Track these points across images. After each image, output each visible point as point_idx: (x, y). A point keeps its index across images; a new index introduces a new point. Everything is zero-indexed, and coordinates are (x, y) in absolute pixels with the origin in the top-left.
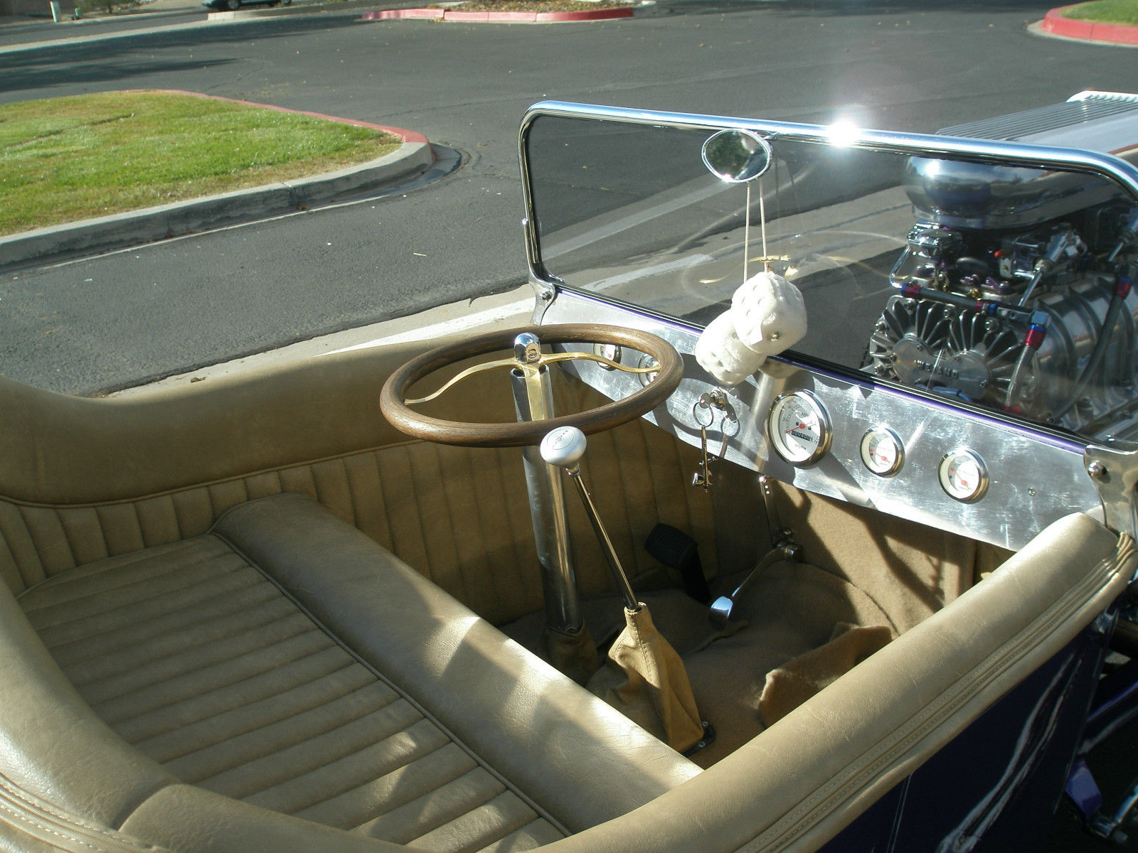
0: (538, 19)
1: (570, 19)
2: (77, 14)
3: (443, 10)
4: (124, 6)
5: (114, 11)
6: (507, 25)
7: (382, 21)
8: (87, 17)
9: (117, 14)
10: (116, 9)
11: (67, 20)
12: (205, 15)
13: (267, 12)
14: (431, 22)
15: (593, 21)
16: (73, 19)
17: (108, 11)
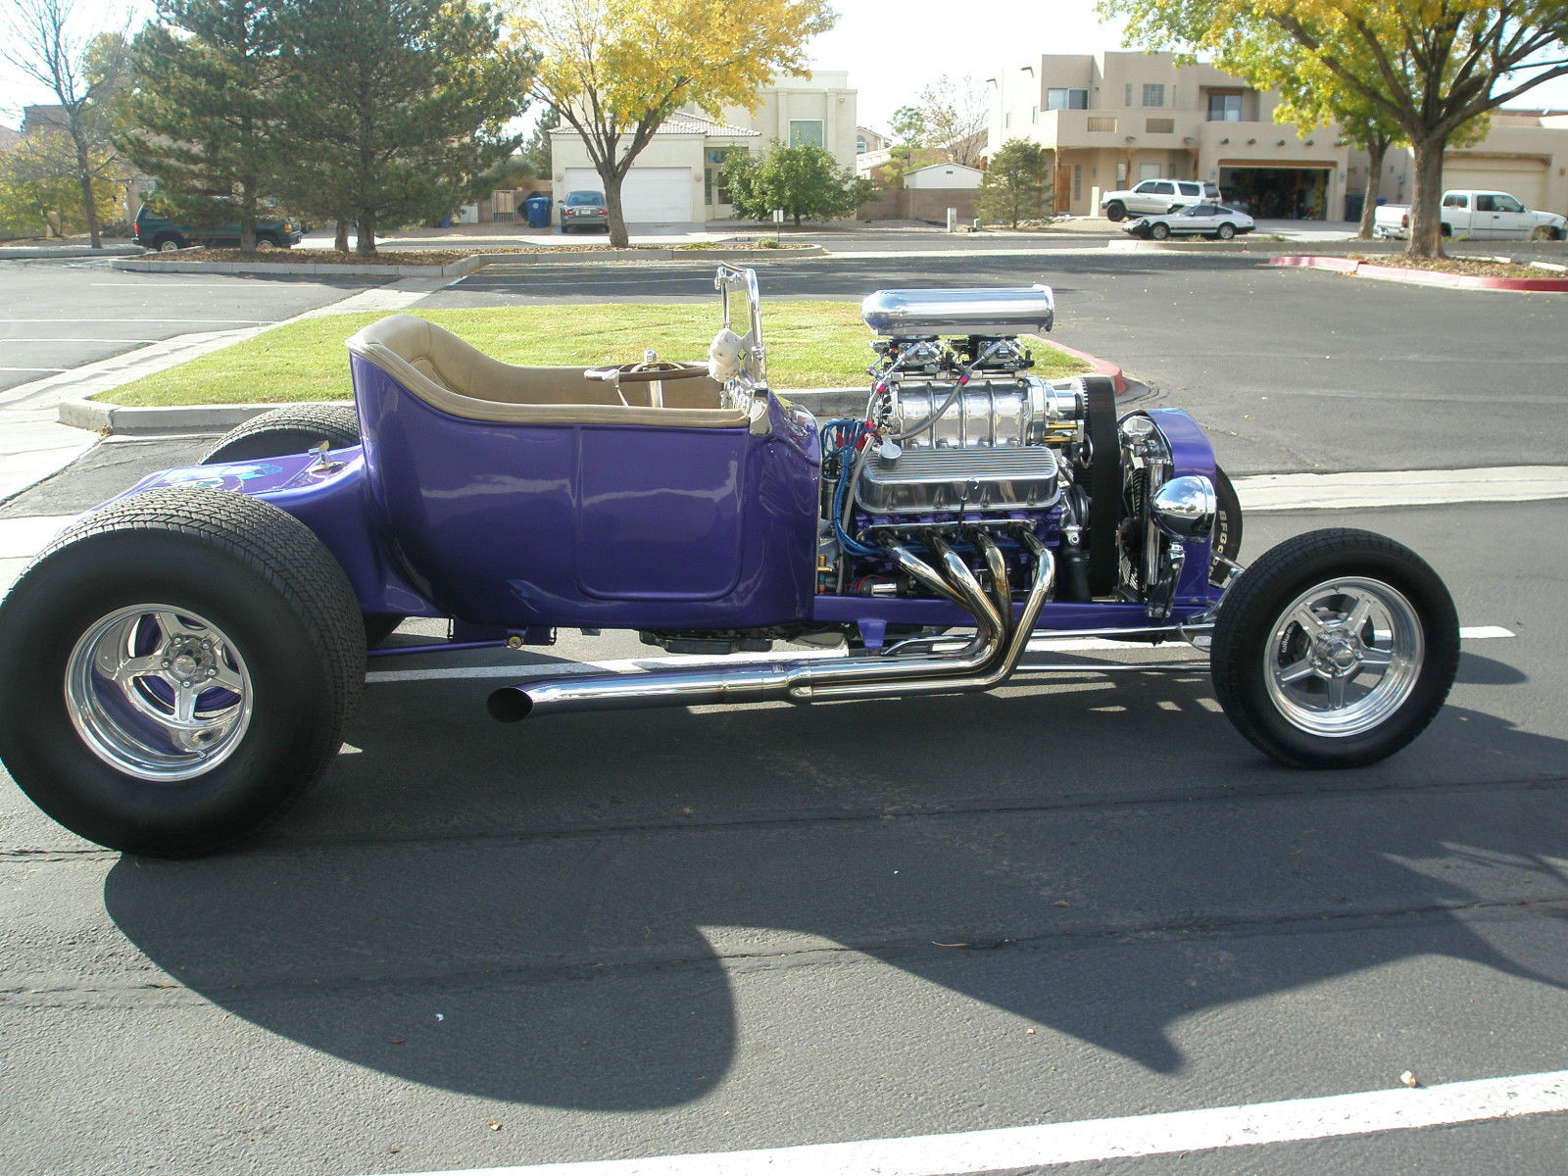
0: (1459, 284)
1: (1499, 287)
2: (975, 226)
3: (1357, 262)
4: (1033, 221)
5: (1018, 227)
6: (1417, 286)
7: (1300, 269)
8: (985, 230)
9: (1021, 230)
10: (1021, 224)
11: (962, 231)
12: (1105, 241)
13: (1175, 245)
14: (1337, 274)
15: (1528, 292)
16: (969, 231)
17: (1012, 226)
